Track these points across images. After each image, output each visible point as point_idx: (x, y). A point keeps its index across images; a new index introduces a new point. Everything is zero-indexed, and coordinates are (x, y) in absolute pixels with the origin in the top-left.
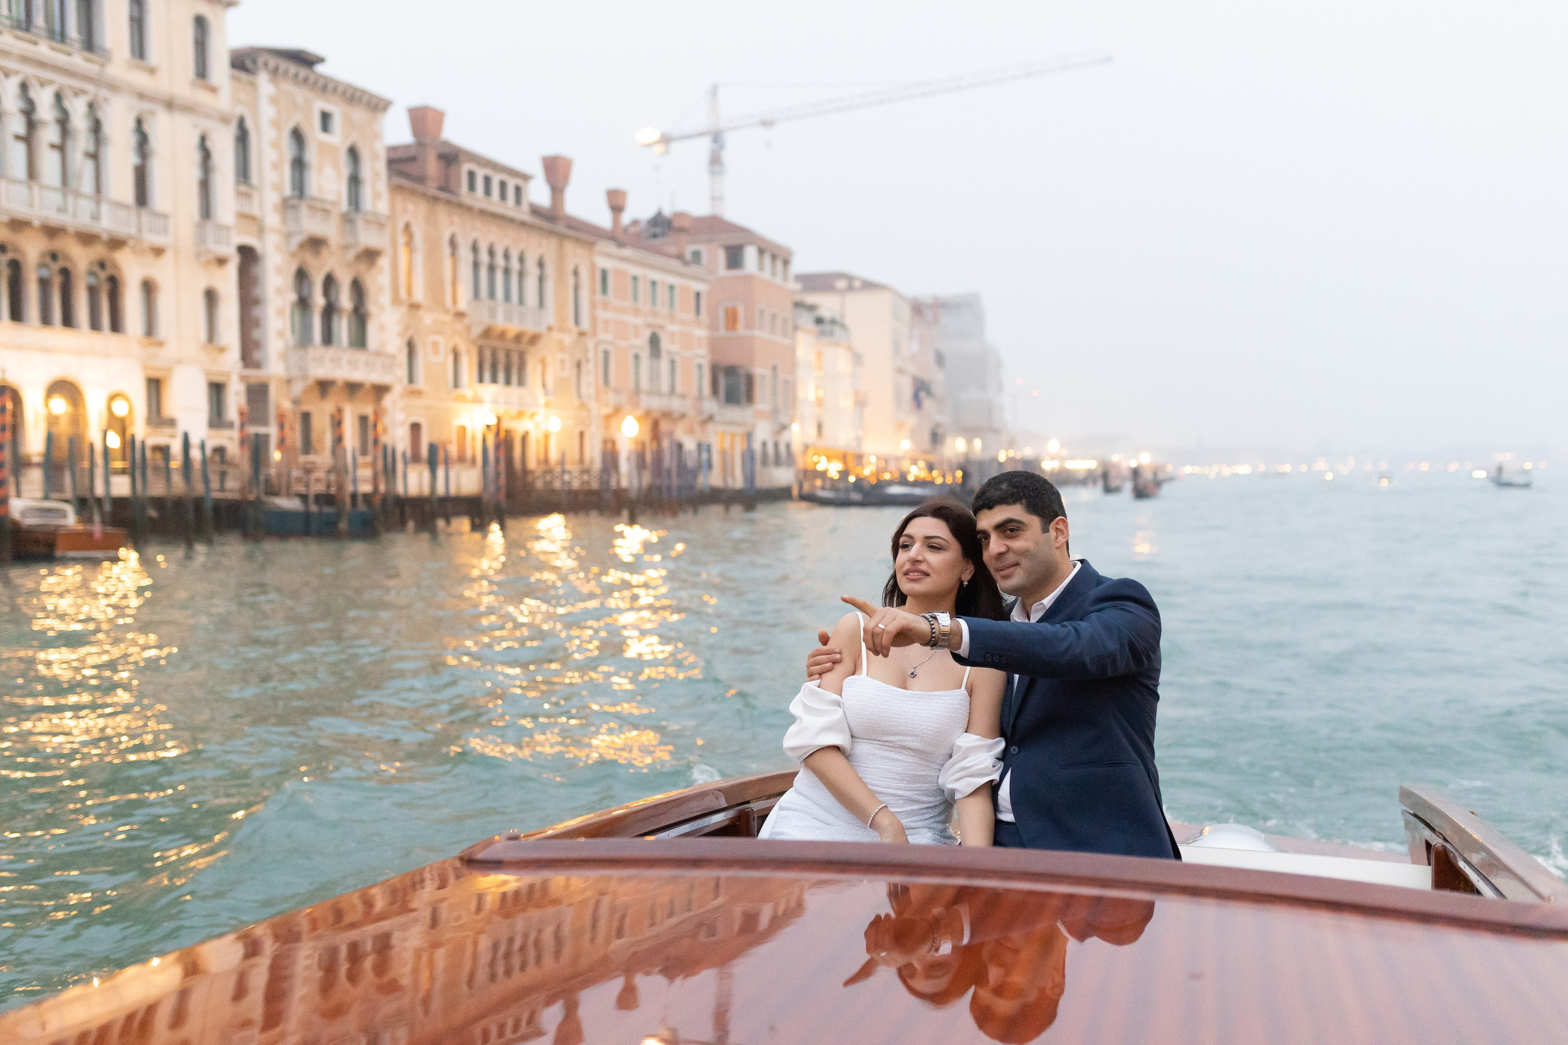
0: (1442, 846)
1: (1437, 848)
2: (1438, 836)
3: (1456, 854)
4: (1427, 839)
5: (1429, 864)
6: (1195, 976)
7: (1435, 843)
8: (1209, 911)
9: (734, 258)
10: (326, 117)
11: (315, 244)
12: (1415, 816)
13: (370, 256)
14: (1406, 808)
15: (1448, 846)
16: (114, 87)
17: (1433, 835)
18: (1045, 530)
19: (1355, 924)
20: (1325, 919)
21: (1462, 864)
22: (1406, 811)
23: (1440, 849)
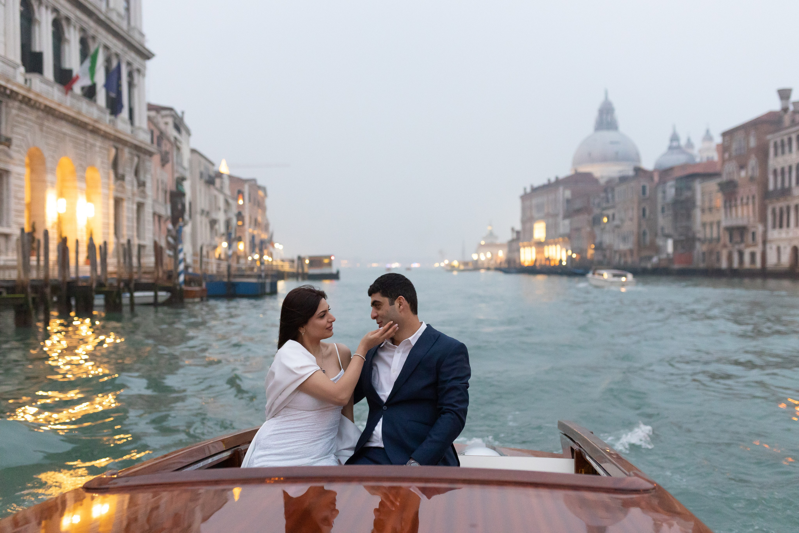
0: (579, 449)
1: (576, 451)
2: (577, 445)
3: (586, 454)
4: (572, 446)
5: (573, 458)
6: (473, 526)
7: (575, 449)
8: (477, 491)
12: (565, 435)
14: (561, 431)
15: (581, 449)
17: (575, 444)
18: (392, 303)
19: (544, 493)
20: (531, 491)
21: (588, 458)
22: (561, 432)
23: (578, 451)
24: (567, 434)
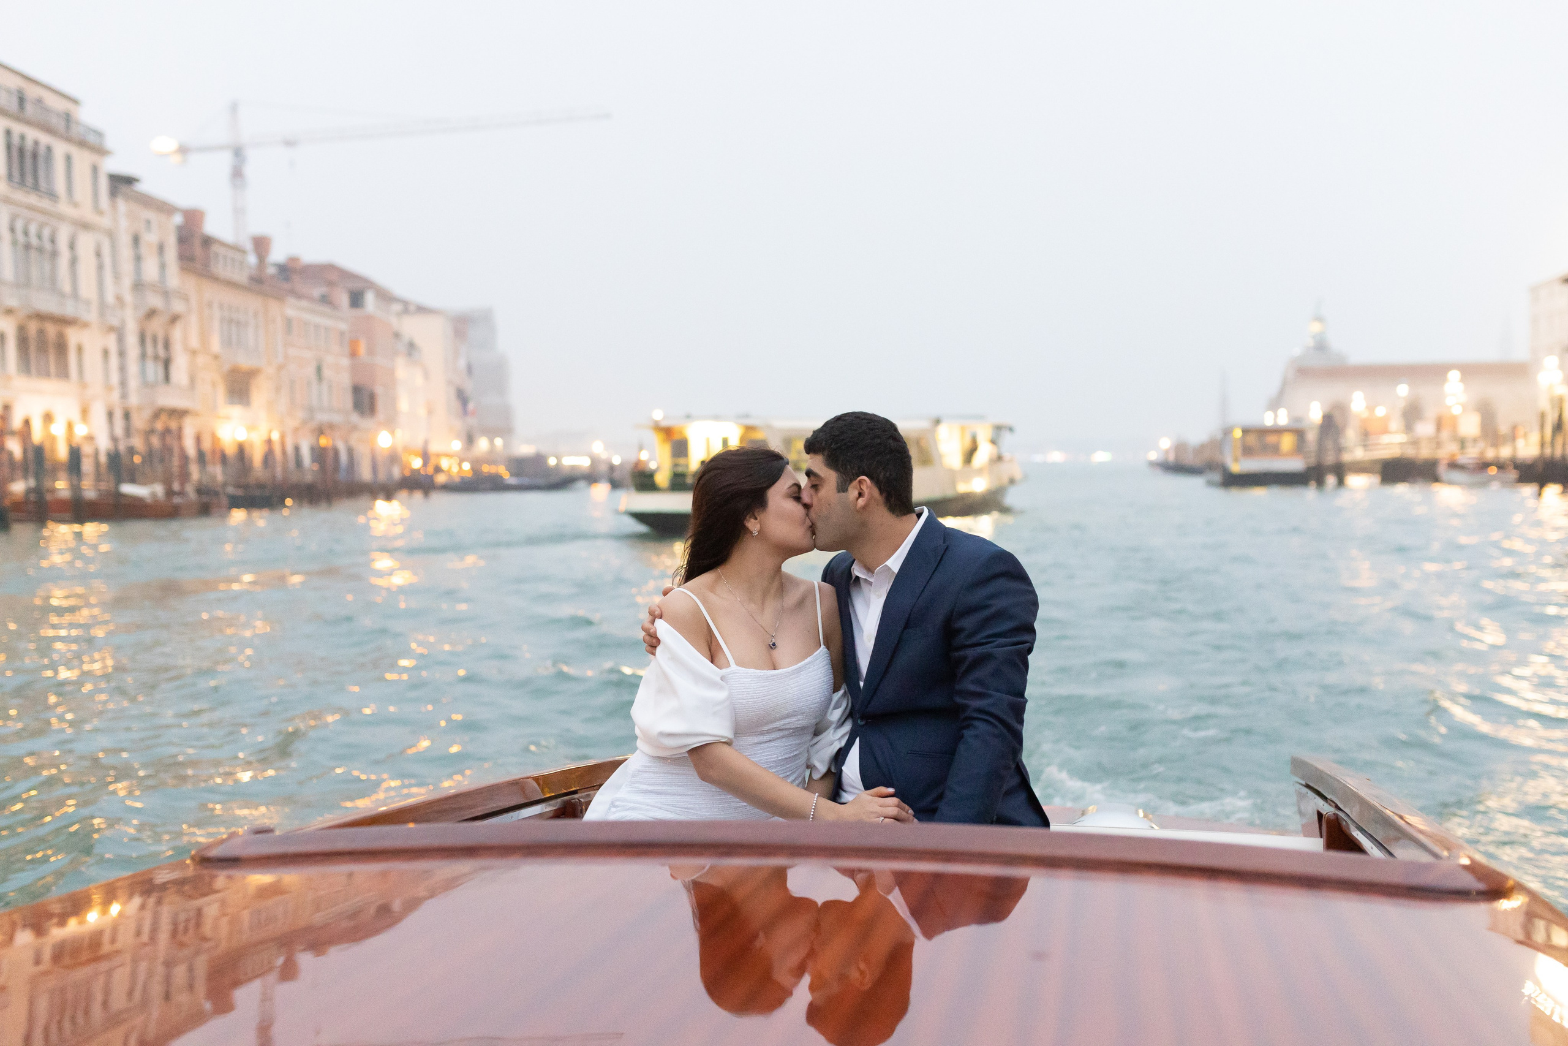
0: (1334, 814)
1: (1328, 817)
2: (1330, 805)
3: (1349, 821)
4: (1320, 810)
5: (1321, 837)
7: (1327, 812)
9: (356, 300)
10: (148, 222)
11: (151, 314)
12: (1308, 786)
13: (174, 319)
14: (1298, 780)
15: (1340, 814)
16: (61, 217)
17: (1326, 804)
18: (842, 488)
21: (1354, 831)
22: (1298, 783)
23: (1332, 817)
24: (1312, 785)
